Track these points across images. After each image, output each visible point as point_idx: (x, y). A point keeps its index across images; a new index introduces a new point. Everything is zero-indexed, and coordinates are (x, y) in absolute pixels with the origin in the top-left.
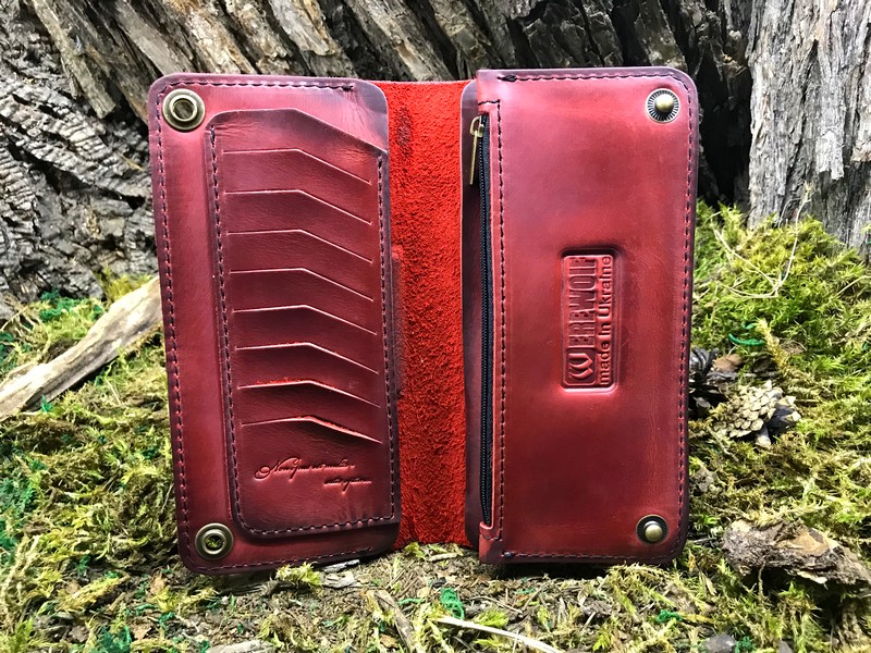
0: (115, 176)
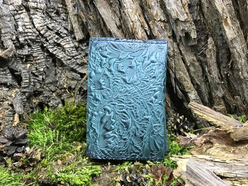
0: (78, 64)
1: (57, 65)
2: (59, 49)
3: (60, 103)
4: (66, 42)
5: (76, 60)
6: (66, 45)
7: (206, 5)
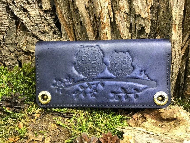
1: (19, 28)
2: (25, 14)
3: (17, 64)
4: (33, 9)
5: (39, 28)
6: (32, 12)
7: (163, 10)
